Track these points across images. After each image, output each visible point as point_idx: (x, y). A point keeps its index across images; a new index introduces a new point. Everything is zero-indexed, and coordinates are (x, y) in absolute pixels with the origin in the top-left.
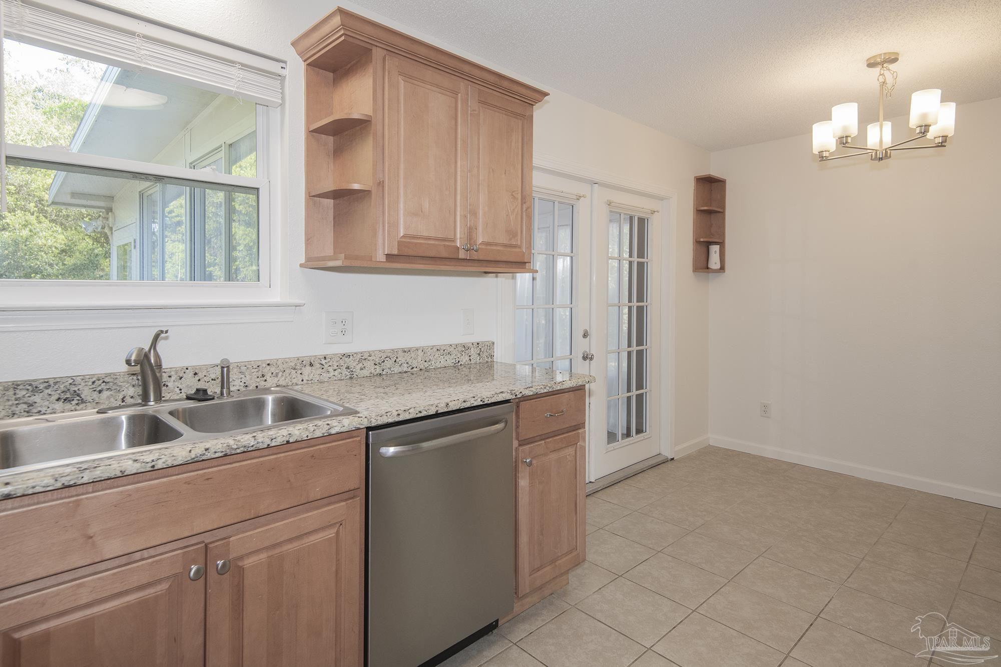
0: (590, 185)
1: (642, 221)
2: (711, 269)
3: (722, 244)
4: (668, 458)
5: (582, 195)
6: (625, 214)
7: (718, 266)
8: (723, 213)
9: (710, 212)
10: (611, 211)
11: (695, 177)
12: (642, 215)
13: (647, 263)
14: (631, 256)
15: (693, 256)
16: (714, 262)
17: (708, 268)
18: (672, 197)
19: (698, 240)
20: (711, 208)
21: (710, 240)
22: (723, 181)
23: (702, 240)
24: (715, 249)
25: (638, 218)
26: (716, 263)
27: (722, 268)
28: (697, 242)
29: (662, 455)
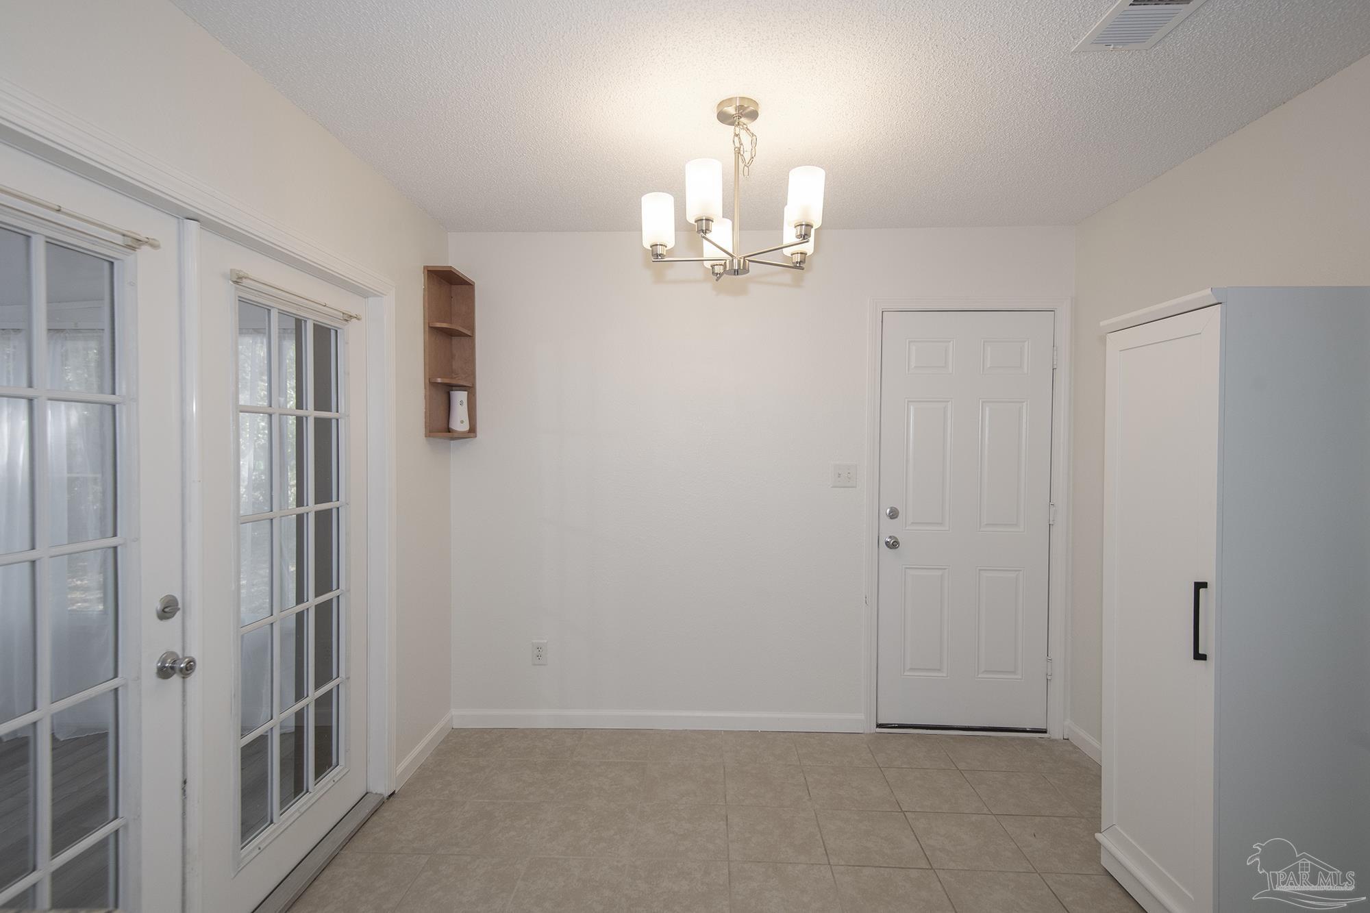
0: (175, 221)
1: (324, 335)
2: (456, 431)
3: (470, 389)
4: (383, 798)
5: (142, 237)
6: (281, 313)
7: (465, 427)
8: (471, 337)
9: (449, 334)
10: (242, 300)
11: (425, 267)
12: (325, 321)
13: (338, 420)
14: (299, 405)
15: (426, 409)
16: (460, 421)
17: (449, 430)
18: (386, 295)
19: (433, 381)
20: (453, 327)
21: (454, 382)
22: (471, 285)
23: (439, 380)
24: (460, 397)
25: (315, 325)
26: (462, 422)
27: (472, 430)
28: (432, 385)
29: (371, 793)
